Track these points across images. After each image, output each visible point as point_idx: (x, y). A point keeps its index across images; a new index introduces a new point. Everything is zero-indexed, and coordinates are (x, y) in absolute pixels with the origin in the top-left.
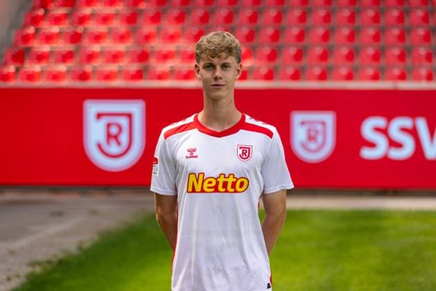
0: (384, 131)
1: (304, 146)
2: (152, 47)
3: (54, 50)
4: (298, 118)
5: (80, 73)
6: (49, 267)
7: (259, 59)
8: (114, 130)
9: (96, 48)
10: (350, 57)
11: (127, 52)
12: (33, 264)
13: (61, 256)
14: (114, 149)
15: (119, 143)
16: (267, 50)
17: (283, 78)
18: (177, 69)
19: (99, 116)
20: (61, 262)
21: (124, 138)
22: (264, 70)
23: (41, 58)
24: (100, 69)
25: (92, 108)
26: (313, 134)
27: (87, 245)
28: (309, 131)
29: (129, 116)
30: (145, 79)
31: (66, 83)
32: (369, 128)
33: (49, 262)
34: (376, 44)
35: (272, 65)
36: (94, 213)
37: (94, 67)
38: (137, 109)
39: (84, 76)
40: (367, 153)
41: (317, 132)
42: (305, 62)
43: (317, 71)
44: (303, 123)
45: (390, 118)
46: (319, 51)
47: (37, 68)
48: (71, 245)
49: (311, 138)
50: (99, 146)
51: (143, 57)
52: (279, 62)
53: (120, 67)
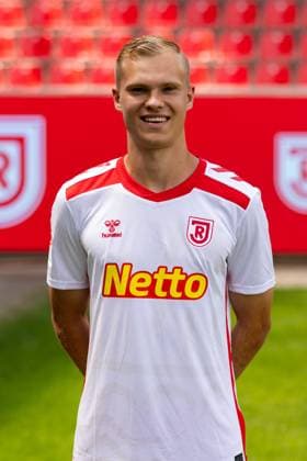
2: (56, 32)
4: (286, 144)
7: (226, 50)
11: (16, 40)
15: (4, 184)
16: (236, 37)
17: (262, 81)
18: (95, 67)
21: (12, 176)
22: (232, 69)
28: (304, 163)
29: (21, 140)
30: (45, 81)
35: (245, 60)
38: (32, 129)
42: (296, 55)
44: (294, 152)
49: (305, 175)
51: (41, 48)
52: (256, 54)
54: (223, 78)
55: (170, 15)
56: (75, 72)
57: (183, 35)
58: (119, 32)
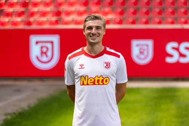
0: (177, 49)
1: (138, 57)
2: (63, 9)
3: (14, 11)
4: (135, 43)
5: (28, 22)
6: (14, 116)
7: (116, 14)
8: (44, 50)
9: (35, 9)
10: (160, 13)
11: (50, 11)
12: (6, 114)
13: (20, 110)
14: (44, 59)
15: (47, 56)
16: (119, 10)
17: (128, 23)
18: (75, 20)
19: (37, 43)
20: (20, 113)
21: (49, 54)
22: (118, 20)
23: (8, 15)
24: (37, 20)
25: (33, 39)
26: (142, 51)
27: (32, 105)
28: (140, 49)
29: (52, 43)
30: (60, 24)
31: (21, 27)
32: (170, 47)
33: (14, 114)
34: (173, 7)
35: (122, 17)
36: (35, 90)
37: (34, 19)
38: (56, 39)
39: (29, 23)
40: (169, 60)
41: (144, 50)
42: (138, 15)
43: (144, 20)
44: (137, 45)
45: (180, 43)
46: (145, 10)
47: (6, 19)
48: (24, 105)
49: (141, 53)
50: (37, 58)
51: (58, 14)
52: (125, 15)
53: (47, 19)
54: (115, 23)
55: (98, 3)
56: (68, 21)
57: (102, 9)
58: (82, 9)
